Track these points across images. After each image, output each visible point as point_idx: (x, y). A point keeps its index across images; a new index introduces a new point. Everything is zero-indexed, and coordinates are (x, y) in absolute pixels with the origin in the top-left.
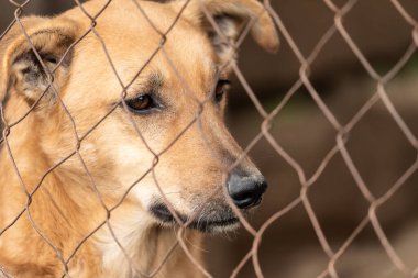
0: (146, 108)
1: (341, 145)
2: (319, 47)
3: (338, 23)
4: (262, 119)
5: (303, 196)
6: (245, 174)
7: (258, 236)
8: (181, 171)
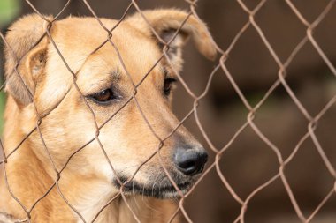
0: (108, 99)
1: (311, 131)
2: (293, 54)
3: (309, 34)
4: (248, 111)
5: (281, 173)
6: (189, 147)
7: (244, 205)
8: (137, 148)
